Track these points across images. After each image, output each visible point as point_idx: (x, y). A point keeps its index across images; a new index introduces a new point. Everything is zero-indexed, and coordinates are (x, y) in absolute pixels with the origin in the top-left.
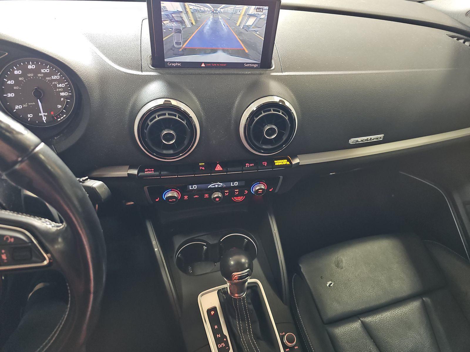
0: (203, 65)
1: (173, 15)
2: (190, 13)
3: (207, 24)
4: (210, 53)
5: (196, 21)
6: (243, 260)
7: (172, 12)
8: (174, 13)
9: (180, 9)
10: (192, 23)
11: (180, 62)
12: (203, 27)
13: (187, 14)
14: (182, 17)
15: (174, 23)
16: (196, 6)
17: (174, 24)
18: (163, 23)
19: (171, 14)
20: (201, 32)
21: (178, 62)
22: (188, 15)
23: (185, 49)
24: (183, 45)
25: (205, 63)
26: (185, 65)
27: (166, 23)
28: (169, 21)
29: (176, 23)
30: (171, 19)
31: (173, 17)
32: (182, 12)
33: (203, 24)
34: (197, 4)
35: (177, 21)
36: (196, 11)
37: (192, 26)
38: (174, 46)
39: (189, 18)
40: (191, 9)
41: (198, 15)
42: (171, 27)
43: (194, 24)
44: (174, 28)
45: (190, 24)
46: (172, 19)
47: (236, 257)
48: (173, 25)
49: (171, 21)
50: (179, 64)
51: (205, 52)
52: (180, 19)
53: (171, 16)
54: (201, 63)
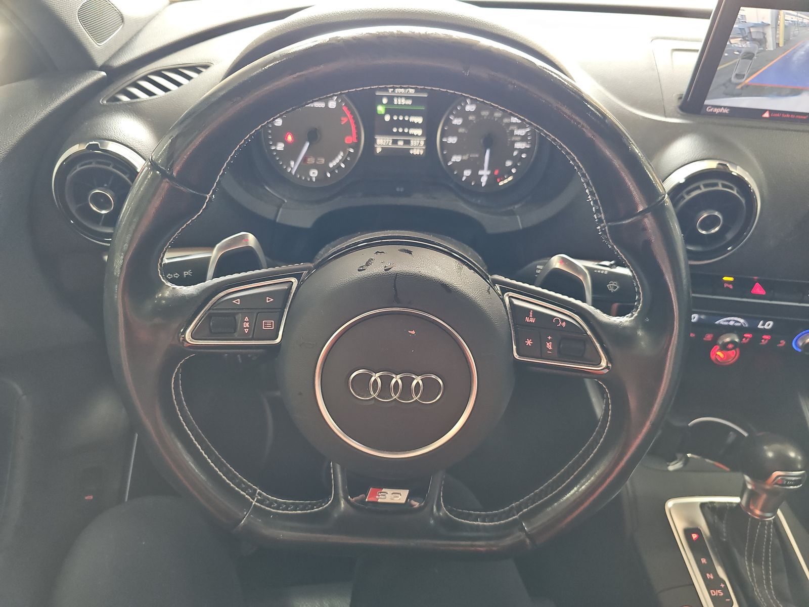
0: (766, 115)
1: (752, 30)
2: (782, 27)
3: (803, 46)
4: (787, 95)
5: (787, 41)
6: (792, 454)
7: (752, 25)
8: (755, 26)
9: (768, 20)
10: (778, 44)
11: (728, 107)
12: (795, 52)
13: (776, 28)
14: (764, 34)
15: (748, 42)
16: (797, 16)
17: (747, 45)
18: (730, 42)
19: (749, 28)
20: (787, 61)
21: (725, 107)
22: (778, 30)
23: (747, 86)
24: (746, 79)
25: (771, 112)
26: (736, 112)
27: (735, 42)
28: (740, 39)
29: (751, 42)
30: (745, 35)
31: (750, 32)
32: (769, 25)
33: (796, 46)
34: (800, 14)
35: (754, 40)
36: (794, 23)
37: (775, 48)
38: (730, 80)
39: (776, 35)
40: (786, 20)
41: (794, 31)
42: (739, 49)
43: (781, 45)
44: (743, 51)
45: (773, 45)
46: (747, 36)
47: (777, 446)
48: (743, 46)
49: (744, 39)
50: (726, 111)
51: (779, 92)
52: (760, 37)
53: (747, 31)
54: (765, 111)
